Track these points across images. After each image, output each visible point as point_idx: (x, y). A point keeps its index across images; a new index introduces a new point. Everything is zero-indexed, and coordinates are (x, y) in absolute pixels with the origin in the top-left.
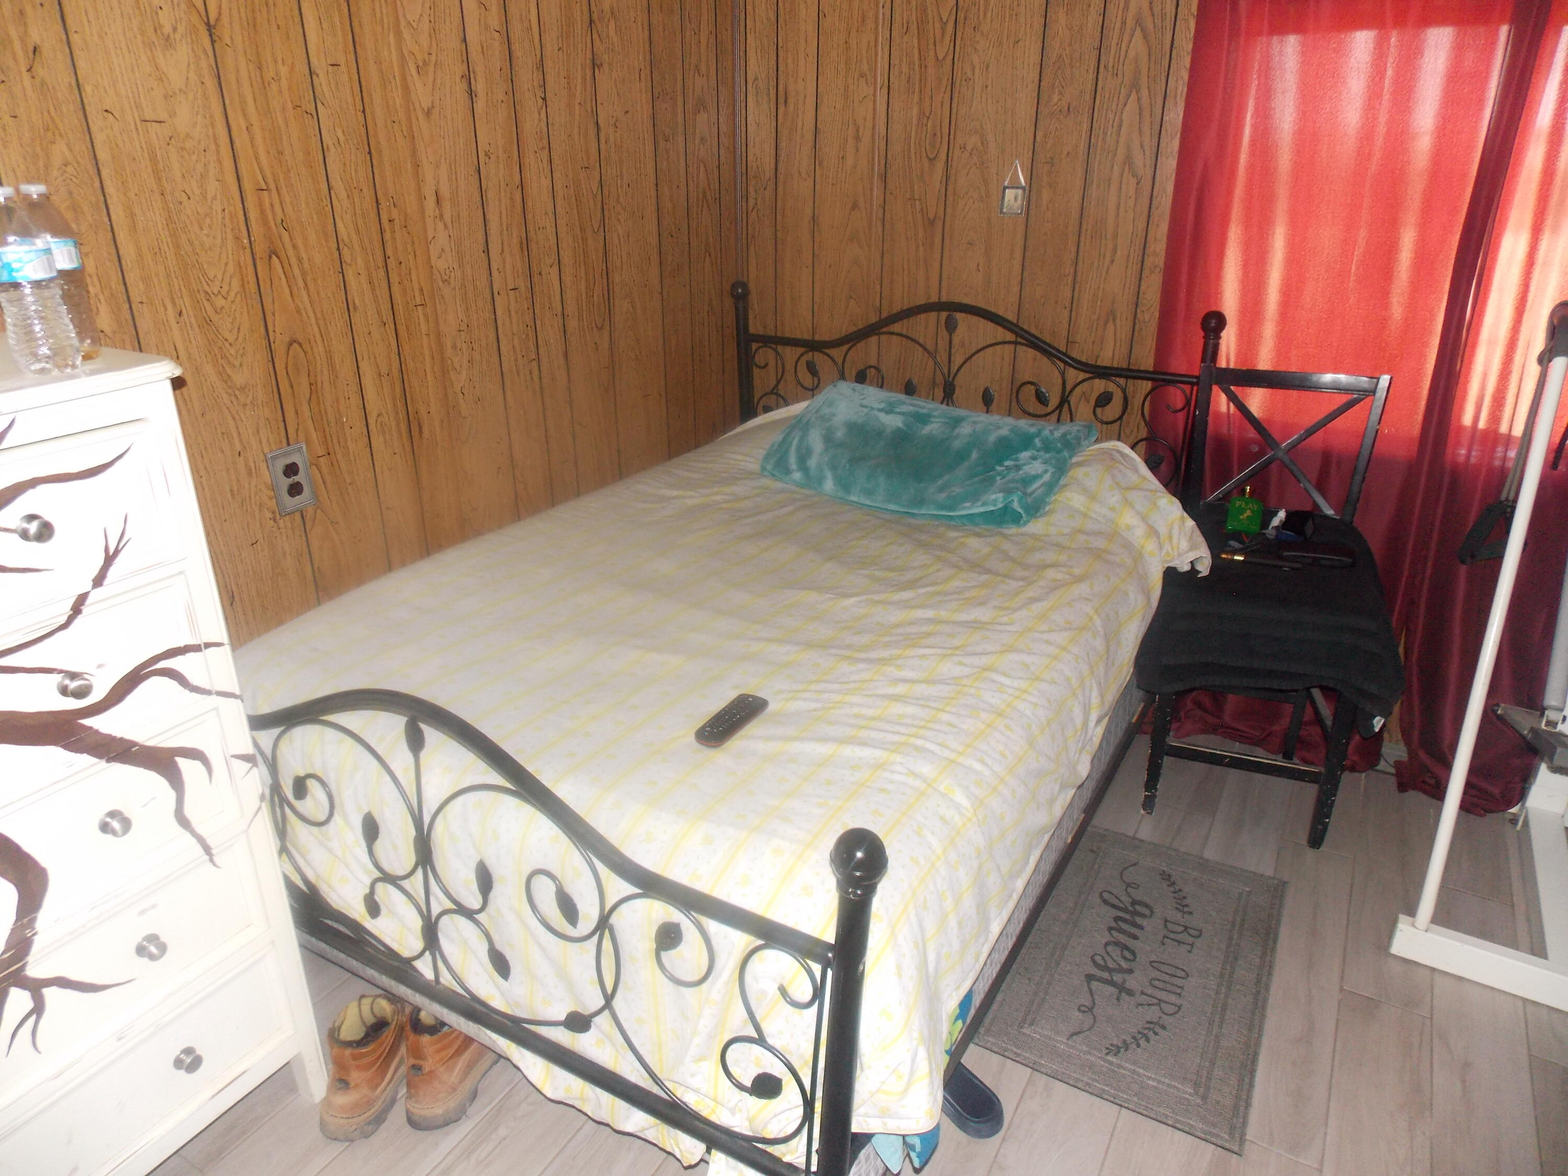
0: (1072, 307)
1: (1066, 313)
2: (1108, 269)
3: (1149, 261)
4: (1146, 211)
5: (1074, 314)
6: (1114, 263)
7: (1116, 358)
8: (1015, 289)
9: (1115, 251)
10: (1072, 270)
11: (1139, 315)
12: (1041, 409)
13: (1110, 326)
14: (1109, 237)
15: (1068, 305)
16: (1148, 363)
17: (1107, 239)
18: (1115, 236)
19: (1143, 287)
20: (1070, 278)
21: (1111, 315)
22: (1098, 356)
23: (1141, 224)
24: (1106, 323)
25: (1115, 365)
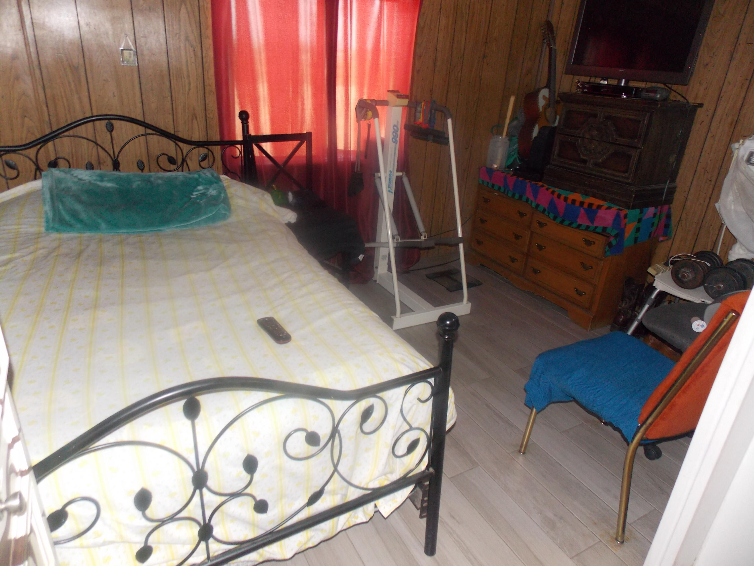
0: (173, 113)
1: (171, 116)
2: (188, 93)
3: (207, 88)
4: (201, 64)
5: (175, 116)
6: (191, 90)
7: (201, 136)
8: (140, 105)
9: (190, 84)
10: (170, 94)
11: (207, 115)
12: (173, 167)
13: (195, 121)
14: (185, 77)
15: (171, 112)
16: (217, 138)
17: (184, 78)
18: (188, 76)
19: (207, 101)
20: (169, 98)
21: (194, 116)
22: (192, 137)
23: (200, 70)
24: (192, 120)
25: (201, 140)
